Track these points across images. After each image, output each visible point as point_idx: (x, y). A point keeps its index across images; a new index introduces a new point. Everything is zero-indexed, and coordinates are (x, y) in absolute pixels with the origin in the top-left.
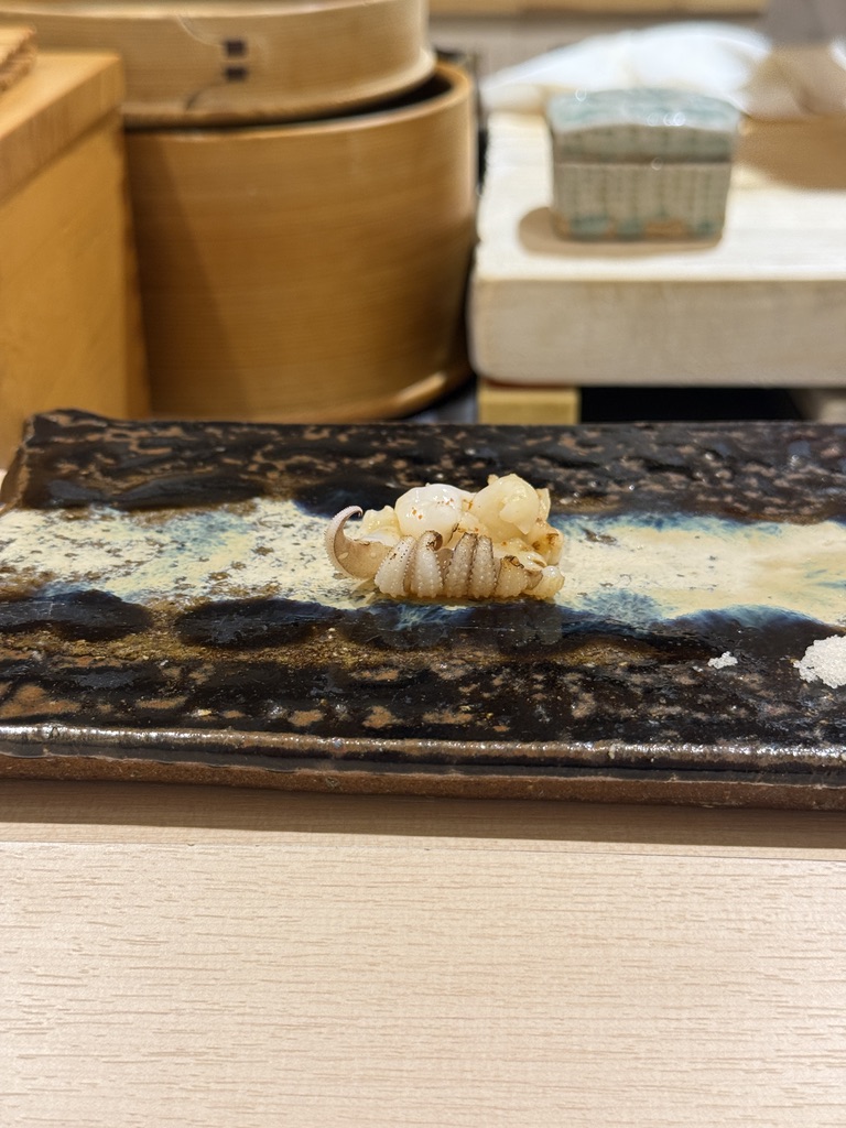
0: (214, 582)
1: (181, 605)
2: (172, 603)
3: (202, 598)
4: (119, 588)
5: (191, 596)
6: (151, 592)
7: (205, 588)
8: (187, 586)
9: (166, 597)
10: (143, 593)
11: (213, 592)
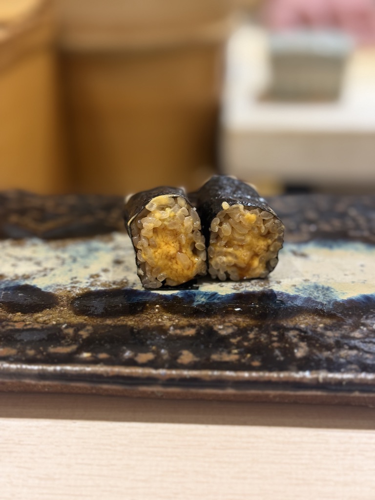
0: (92, 280)
1: (74, 292)
2: (69, 292)
3: (86, 288)
4: (41, 283)
5: (80, 288)
6: (58, 285)
7: (87, 283)
8: (77, 282)
9: (66, 288)
10: (53, 286)
11: (92, 285)
